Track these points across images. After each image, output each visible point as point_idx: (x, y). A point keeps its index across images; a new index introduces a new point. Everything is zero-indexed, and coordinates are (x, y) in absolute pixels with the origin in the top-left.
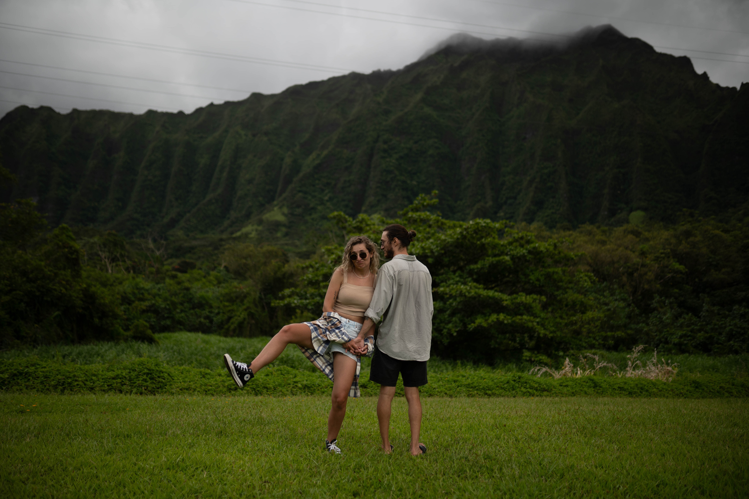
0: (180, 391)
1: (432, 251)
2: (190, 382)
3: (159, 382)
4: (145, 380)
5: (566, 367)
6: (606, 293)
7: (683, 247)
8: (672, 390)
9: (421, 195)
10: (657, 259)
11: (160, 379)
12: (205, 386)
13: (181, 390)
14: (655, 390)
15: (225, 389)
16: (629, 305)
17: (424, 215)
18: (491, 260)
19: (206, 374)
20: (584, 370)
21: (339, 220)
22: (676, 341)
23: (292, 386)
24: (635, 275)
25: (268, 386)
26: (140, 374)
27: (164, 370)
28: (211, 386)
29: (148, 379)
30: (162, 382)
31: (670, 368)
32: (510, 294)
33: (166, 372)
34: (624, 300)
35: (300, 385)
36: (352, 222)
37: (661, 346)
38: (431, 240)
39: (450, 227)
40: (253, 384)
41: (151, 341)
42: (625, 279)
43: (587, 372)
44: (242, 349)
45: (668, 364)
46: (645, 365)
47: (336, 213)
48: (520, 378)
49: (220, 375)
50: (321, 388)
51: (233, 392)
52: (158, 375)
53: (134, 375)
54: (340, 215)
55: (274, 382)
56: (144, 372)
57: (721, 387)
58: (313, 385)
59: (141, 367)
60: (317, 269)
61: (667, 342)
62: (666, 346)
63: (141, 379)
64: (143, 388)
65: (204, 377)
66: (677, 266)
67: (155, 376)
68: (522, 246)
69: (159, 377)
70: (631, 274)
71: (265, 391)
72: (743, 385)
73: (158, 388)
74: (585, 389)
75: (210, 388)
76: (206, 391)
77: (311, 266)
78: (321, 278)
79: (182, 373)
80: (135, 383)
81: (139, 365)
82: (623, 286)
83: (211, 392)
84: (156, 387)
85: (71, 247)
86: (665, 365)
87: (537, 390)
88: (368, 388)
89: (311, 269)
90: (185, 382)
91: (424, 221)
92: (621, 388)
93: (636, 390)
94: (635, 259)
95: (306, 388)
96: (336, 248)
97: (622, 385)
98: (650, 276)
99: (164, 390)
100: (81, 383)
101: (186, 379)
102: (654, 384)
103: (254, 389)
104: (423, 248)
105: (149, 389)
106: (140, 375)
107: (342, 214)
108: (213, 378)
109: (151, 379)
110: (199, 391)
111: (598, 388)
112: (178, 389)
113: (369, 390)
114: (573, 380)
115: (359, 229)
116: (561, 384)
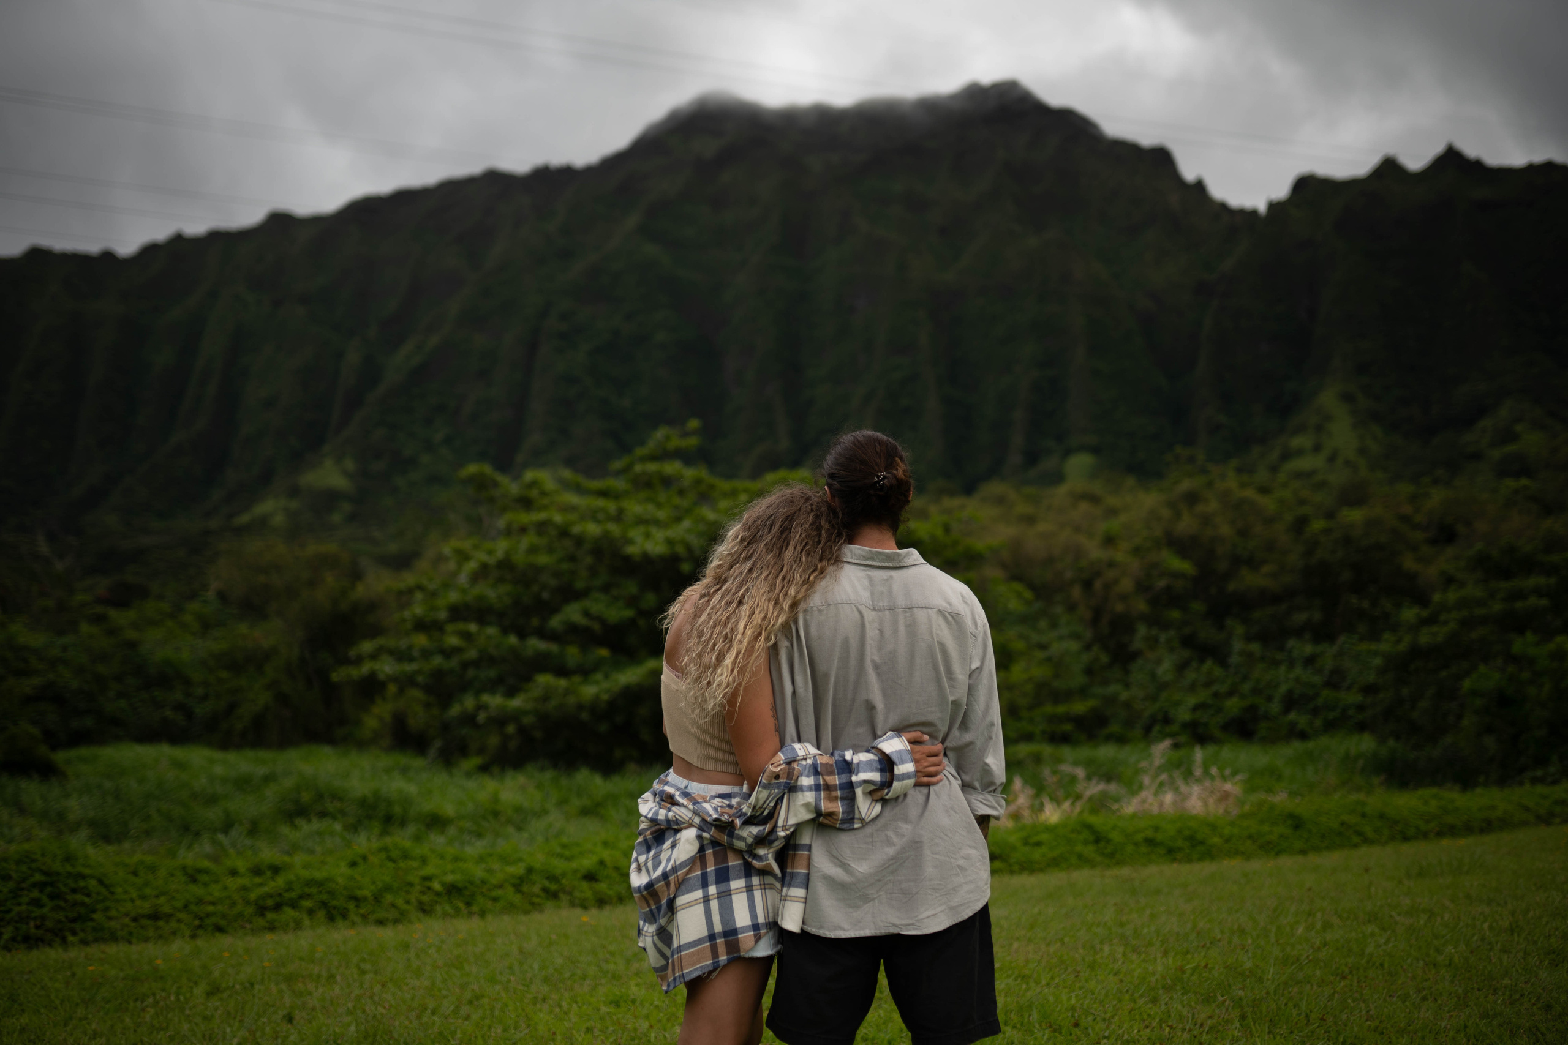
0: (133, 924)
1: (689, 548)
2: (157, 897)
3: (75, 904)
4: (36, 903)
5: (1016, 797)
6: (1043, 624)
7: (1186, 525)
8: (1250, 837)
9: (663, 429)
10: (1137, 551)
11: (79, 897)
12: (197, 904)
13: (135, 920)
14: (1216, 840)
15: (249, 910)
16: (1088, 647)
17: (672, 468)
19: (200, 871)
20: (1057, 801)
21: (481, 484)
22: (1186, 717)
23: (418, 888)
24: (1098, 585)
25: (359, 893)
26: (24, 885)
27: (87, 871)
28: (213, 904)
29: (45, 899)
30: (83, 904)
31: (1228, 786)
33: (92, 877)
34: (1076, 636)
35: (436, 886)
36: (511, 487)
38: (686, 523)
39: (726, 495)
40: (320, 892)
41: (47, 771)
42: (1076, 592)
43: (1066, 805)
44: (268, 779)
45: (1224, 778)
46: (1176, 784)
47: (472, 469)
49: (234, 873)
50: (489, 890)
51: (270, 916)
52: (73, 885)
53: (5, 890)
54: (483, 473)
55: (374, 883)
56: (32, 880)
57: (1343, 824)
58: (469, 882)
59: (24, 868)
60: (434, 594)
63: (25, 900)
64: (32, 924)
65: (194, 880)
66: (1177, 564)
67: (64, 889)
69: (74, 891)
70: (1088, 584)
71: (351, 906)
72: (1382, 816)
73: (74, 920)
74: (1079, 848)
75: (211, 908)
76: (201, 919)
77: (420, 588)
78: (443, 615)
79: (135, 873)
80: (9, 911)
81: (18, 862)
82: (1071, 608)
83: (213, 920)
84: (66, 917)
86: (1218, 783)
88: (601, 882)
89: (419, 596)
90: (143, 897)
91: (667, 482)
92: (1150, 842)
93: (1180, 843)
94: (1095, 552)
95: (453, 890)
96: (476, 547)
97: (1150, 834)
98: (1126, 585)
99: (90, 924)
101: (148, 891)
102: (1213, 827)
103: (324, 904)
104: (670, 542)
105: (49, 924)
106: (22, 889)
107: (487, 469)
108: (216, 882)
109: (52, 897)
110: (179, 921)
111: (1102, 844)
112: (127, 920)
113: (602, 886)
114: (1049, 829)
115: (526, 503)
116: (1026, 842)
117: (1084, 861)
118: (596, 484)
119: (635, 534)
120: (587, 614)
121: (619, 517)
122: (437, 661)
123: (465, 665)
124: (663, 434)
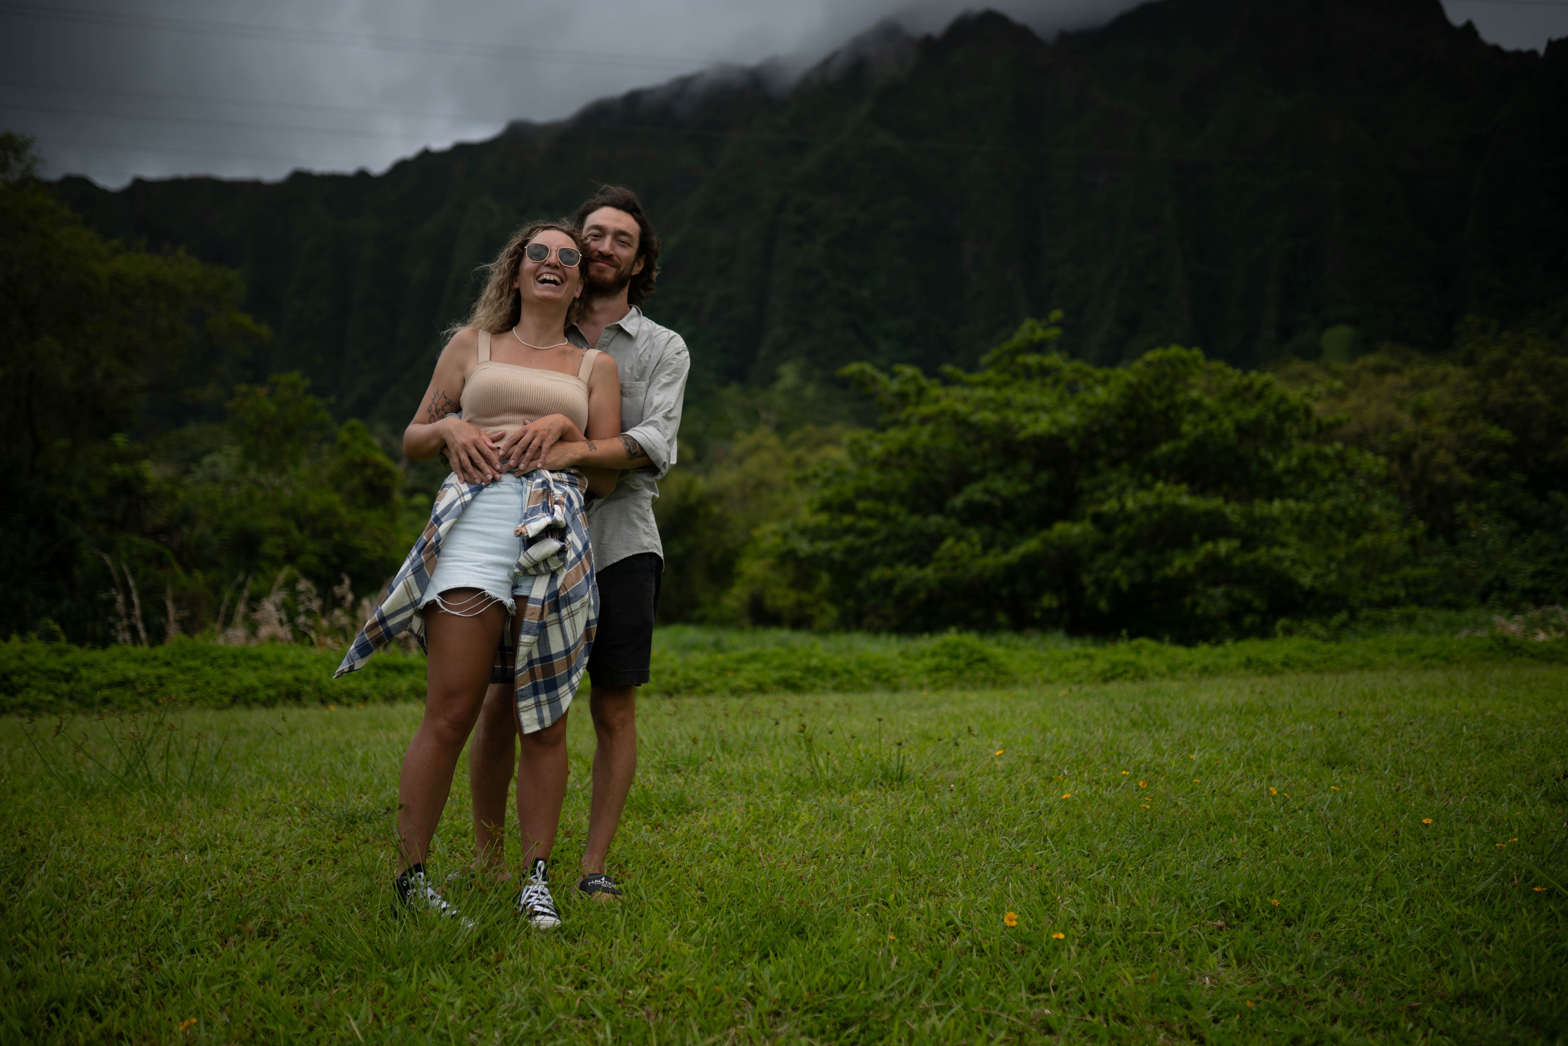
7: (1499, 394)
9: (1028, 323)
10: (1451, 423)
16: (1407, 518)
17: (1050, 359)
22: (1528, 584)
24: (1416, 456)
34: (1396, 507)
36: (890, 384)
37: (1495, 595)
39: (1099, 381)
47: (853, 368)
54: (863, 372)
61: (1504, 588)
62: (1507, 596)
66: (1496, 433)
70: (1405, 457)
85: (377, 465)
98: (1443, 457)
104: (1056, 424)
107: (868, 368)
118: (976, 377)
119: (1025, 419)
120: (987, 491)
121: (1008, 405)
122: (848, 540)
123: (874, 545)
124: (1029, 329)
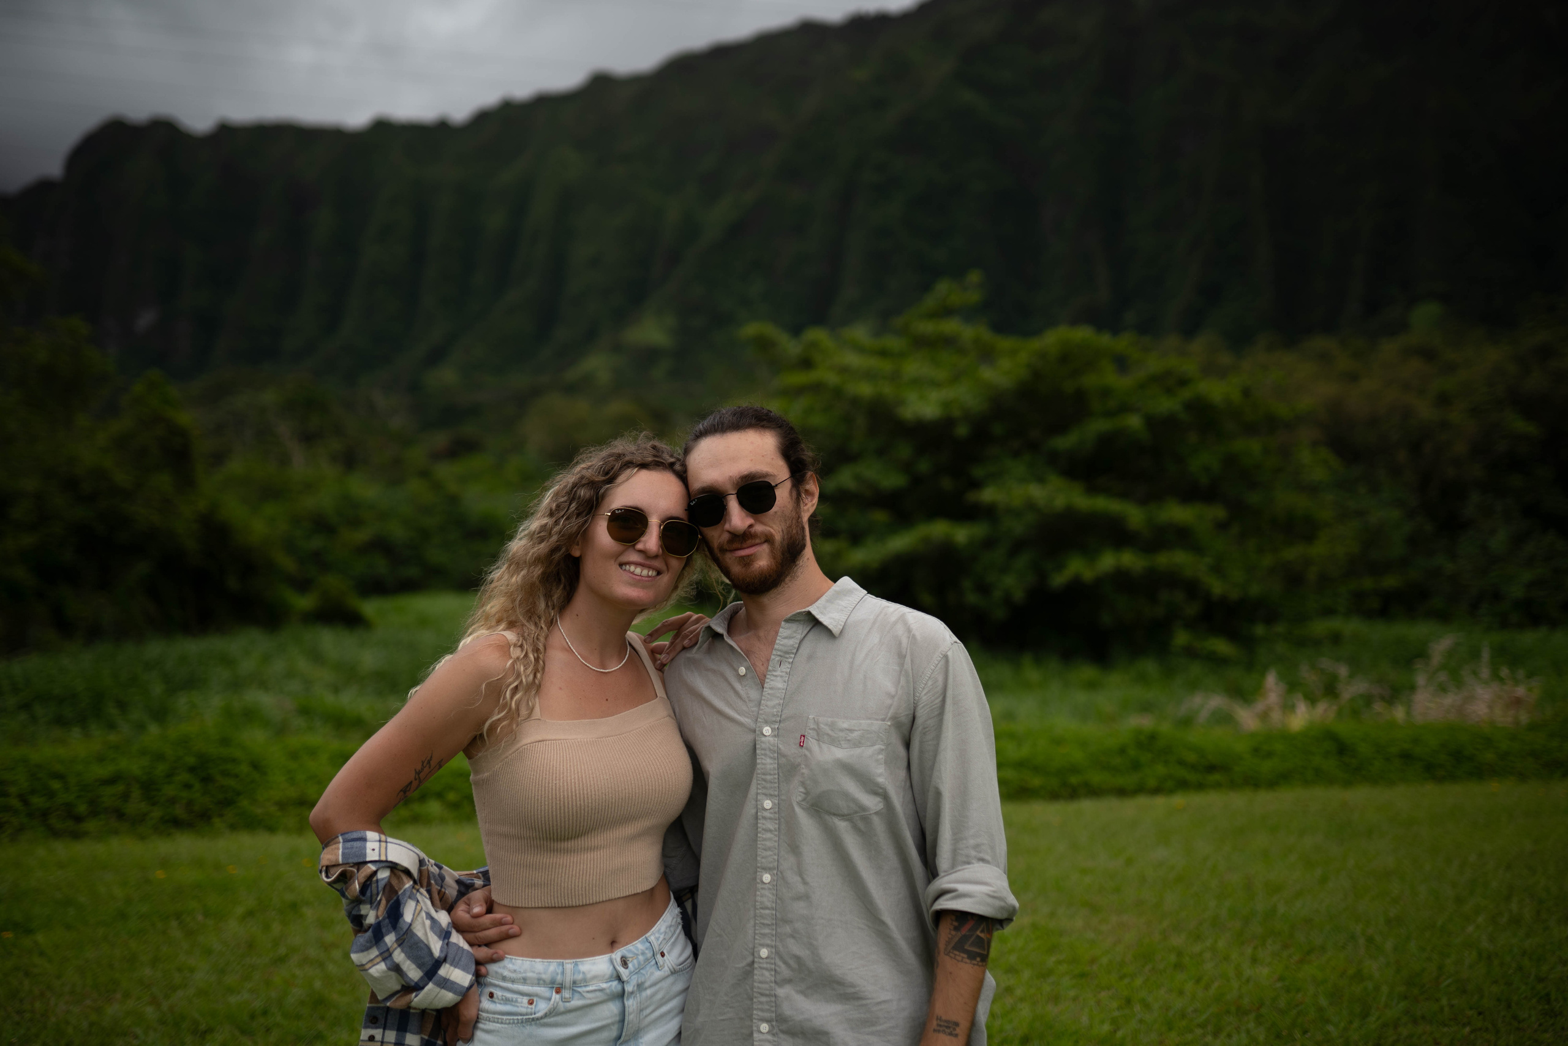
3: (223, 787)
5: (1267, 695)
6: (1363, 489)
7: (1536, 382)
8: (1533, 753)
9: (943, 285)
10: (1474, 411)
11: (227, 781)
14: (1489, 756)
16: (1411, 515)
18: (1097, 426)
20: (1312, 701)
21: (763, 344)
22: (1520, 594)
24: (1428, 448)
26: (177, 767)
27: (242, 753)
30: (230, 787)
31: (1521, 691)
32: (1144, 501)
33: (245, 760)
34: (1399, 503)
36: (790, 347)
39: (1004, 354)
41: (352, 620)
42: (1402, 455)
43: (1321, 707)
45: (1516, 681)
46: (1459, 684)
47: (754, 328)
48: (1153, 737)
52: (224, 769)
54: (764, 333)
56: (185, 762)
61: (1498, 598)
62: (1497, 607)
66: (1520, 425)
67: (213, 772)
68: (1169, 391)
69: (224, 774)
70: (1416, 447)
73: (220, 804)
74: (1317, 761)
79: (294, 758)
81: (177, 744)
82: (1396, 472)
84: (214, 800)
85: (170, 423)
86: (1508, 686)
87: (1193, 767)
92: (1407, 757)
93: (1442, 759)
94: (1425, 411)
97: (1407, 746)
98: (1460, 448)
100: (15, 803)
102: (1490, 740)
104: (943, 403)
106: (175, 770)
107: (770, 329)
111: (1347, 757)
114: (1287, 737)
115: (806, 363)
116: (1256, 751)
117: (1320, 777)
118: (872, 343)
119: (910, 395)
121: (895, 377)
124: (944, 290)
